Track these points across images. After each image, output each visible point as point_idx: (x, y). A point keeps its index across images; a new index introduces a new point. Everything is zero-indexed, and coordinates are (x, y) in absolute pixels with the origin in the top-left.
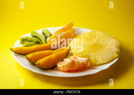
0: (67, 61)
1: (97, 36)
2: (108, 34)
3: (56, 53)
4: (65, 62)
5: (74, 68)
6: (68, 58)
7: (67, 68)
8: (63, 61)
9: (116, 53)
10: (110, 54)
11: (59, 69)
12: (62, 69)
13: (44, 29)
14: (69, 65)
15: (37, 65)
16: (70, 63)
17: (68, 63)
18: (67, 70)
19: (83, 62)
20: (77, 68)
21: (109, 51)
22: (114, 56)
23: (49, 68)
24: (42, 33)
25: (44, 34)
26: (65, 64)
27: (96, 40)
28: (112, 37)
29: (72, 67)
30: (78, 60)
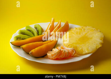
0: (55, 50)
1: (86, 30)
2: (96, 29)
3: (46, 44)
4: (54, 51)
5: (61, 57)
6: (56, 48)
7: (55, 56)
8: (52, 51)
9: (100, 44)
10: (94, 44)
11: (49, 57)
12: (51, 58)
13: (36, 25)
14: (56, 54)
15: (30, 54)
16: (58, 52)
17: (56, 52)
18: (55, 58)
19: (68, 52)
20: (64, 57)
21: (95, 42)
22: (98, 47)
23: (41, 56)
24: (35, 27)
25: (36, 28)
26: (53, 53)
27: (84, 34)
28: (98, 31)
29: (59, 56)
30: (64, 50)
